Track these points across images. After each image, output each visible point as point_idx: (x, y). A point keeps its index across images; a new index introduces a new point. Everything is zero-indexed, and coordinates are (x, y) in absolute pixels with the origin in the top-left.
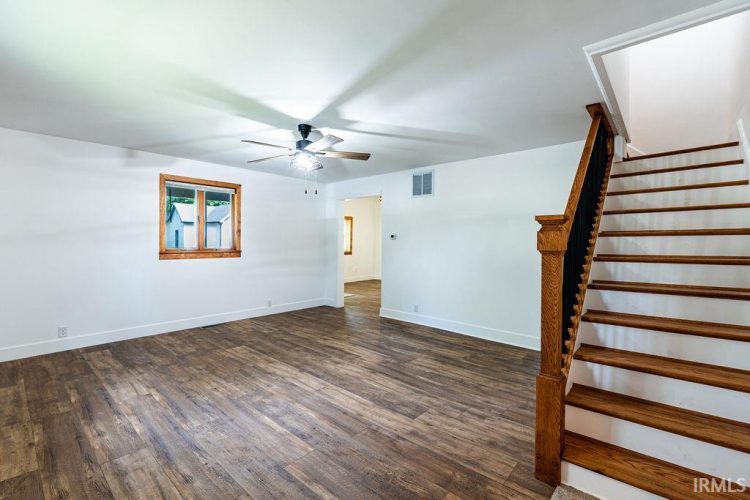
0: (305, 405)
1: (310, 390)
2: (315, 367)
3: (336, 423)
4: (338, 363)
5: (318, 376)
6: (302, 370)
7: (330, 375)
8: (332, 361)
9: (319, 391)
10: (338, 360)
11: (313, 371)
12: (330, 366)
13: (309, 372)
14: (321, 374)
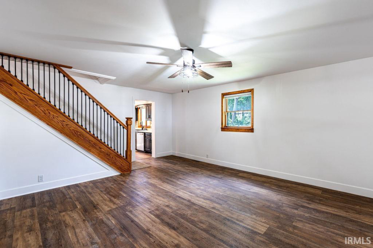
0: (182, 185)
1: (182, 191)
2: (182, 203)
3: (171, 181)
4: (167, 206)
5: (179, 197)
6: (189, 201)
7: (173, 198)
8: (171, 208)
9: (178, 190)
10: (167, 209)
11: (182, 200)
12: (172, 204)
13: (185, 200)
14: (178, 198)
